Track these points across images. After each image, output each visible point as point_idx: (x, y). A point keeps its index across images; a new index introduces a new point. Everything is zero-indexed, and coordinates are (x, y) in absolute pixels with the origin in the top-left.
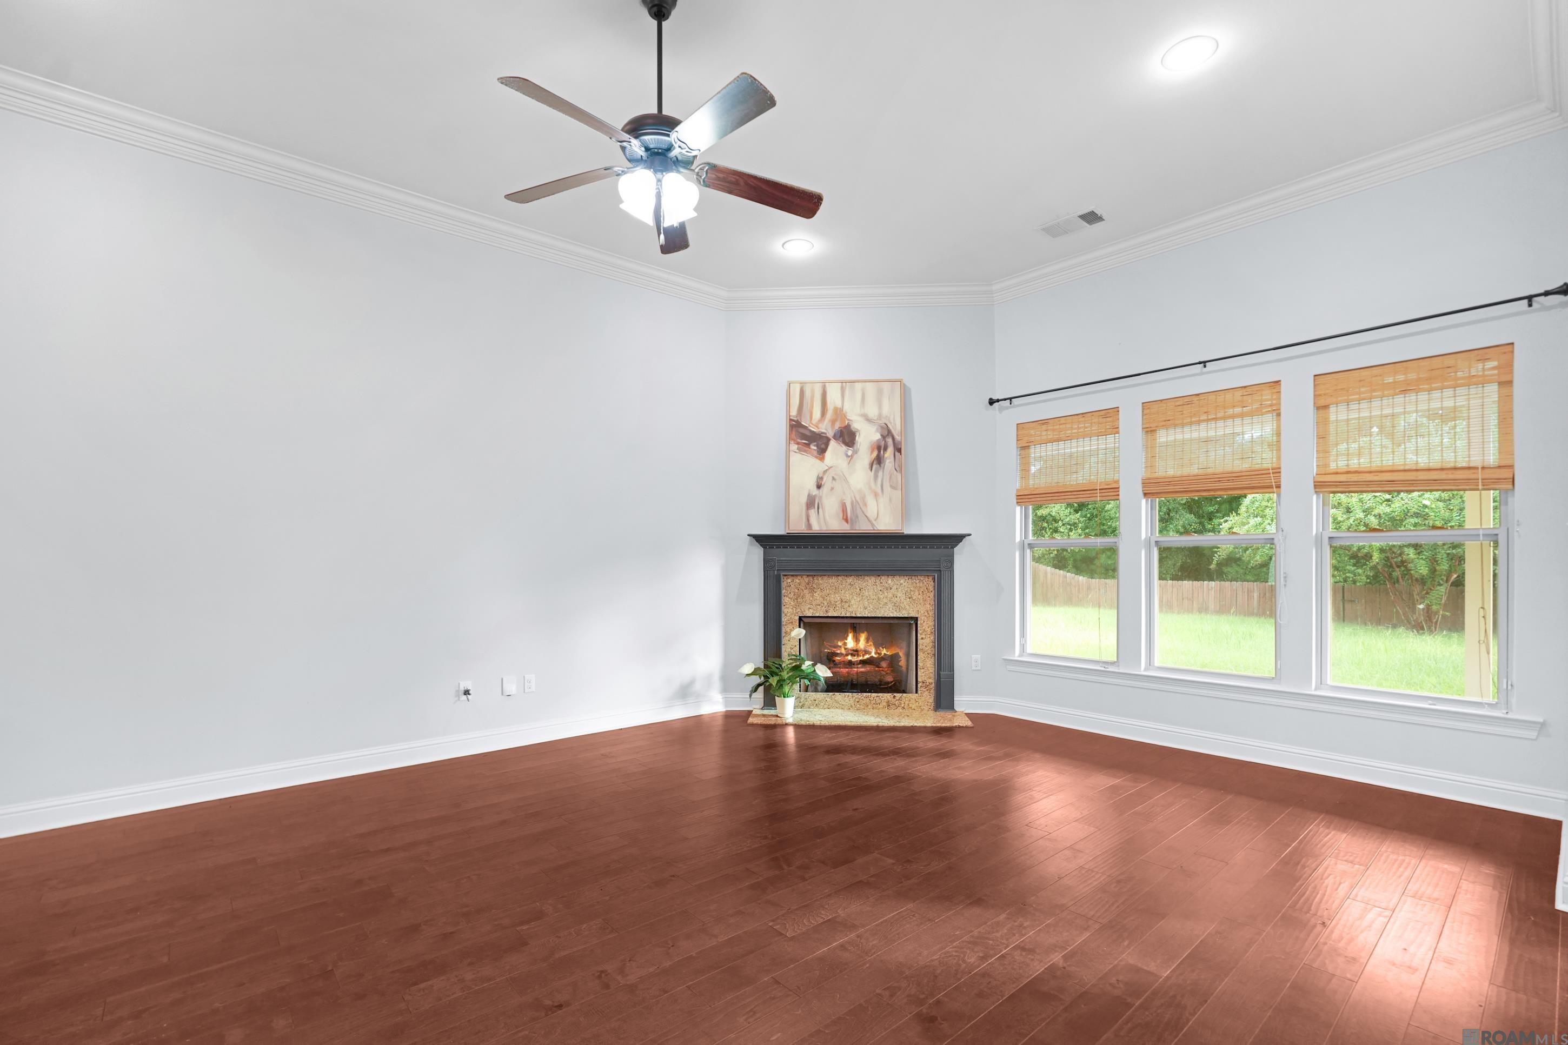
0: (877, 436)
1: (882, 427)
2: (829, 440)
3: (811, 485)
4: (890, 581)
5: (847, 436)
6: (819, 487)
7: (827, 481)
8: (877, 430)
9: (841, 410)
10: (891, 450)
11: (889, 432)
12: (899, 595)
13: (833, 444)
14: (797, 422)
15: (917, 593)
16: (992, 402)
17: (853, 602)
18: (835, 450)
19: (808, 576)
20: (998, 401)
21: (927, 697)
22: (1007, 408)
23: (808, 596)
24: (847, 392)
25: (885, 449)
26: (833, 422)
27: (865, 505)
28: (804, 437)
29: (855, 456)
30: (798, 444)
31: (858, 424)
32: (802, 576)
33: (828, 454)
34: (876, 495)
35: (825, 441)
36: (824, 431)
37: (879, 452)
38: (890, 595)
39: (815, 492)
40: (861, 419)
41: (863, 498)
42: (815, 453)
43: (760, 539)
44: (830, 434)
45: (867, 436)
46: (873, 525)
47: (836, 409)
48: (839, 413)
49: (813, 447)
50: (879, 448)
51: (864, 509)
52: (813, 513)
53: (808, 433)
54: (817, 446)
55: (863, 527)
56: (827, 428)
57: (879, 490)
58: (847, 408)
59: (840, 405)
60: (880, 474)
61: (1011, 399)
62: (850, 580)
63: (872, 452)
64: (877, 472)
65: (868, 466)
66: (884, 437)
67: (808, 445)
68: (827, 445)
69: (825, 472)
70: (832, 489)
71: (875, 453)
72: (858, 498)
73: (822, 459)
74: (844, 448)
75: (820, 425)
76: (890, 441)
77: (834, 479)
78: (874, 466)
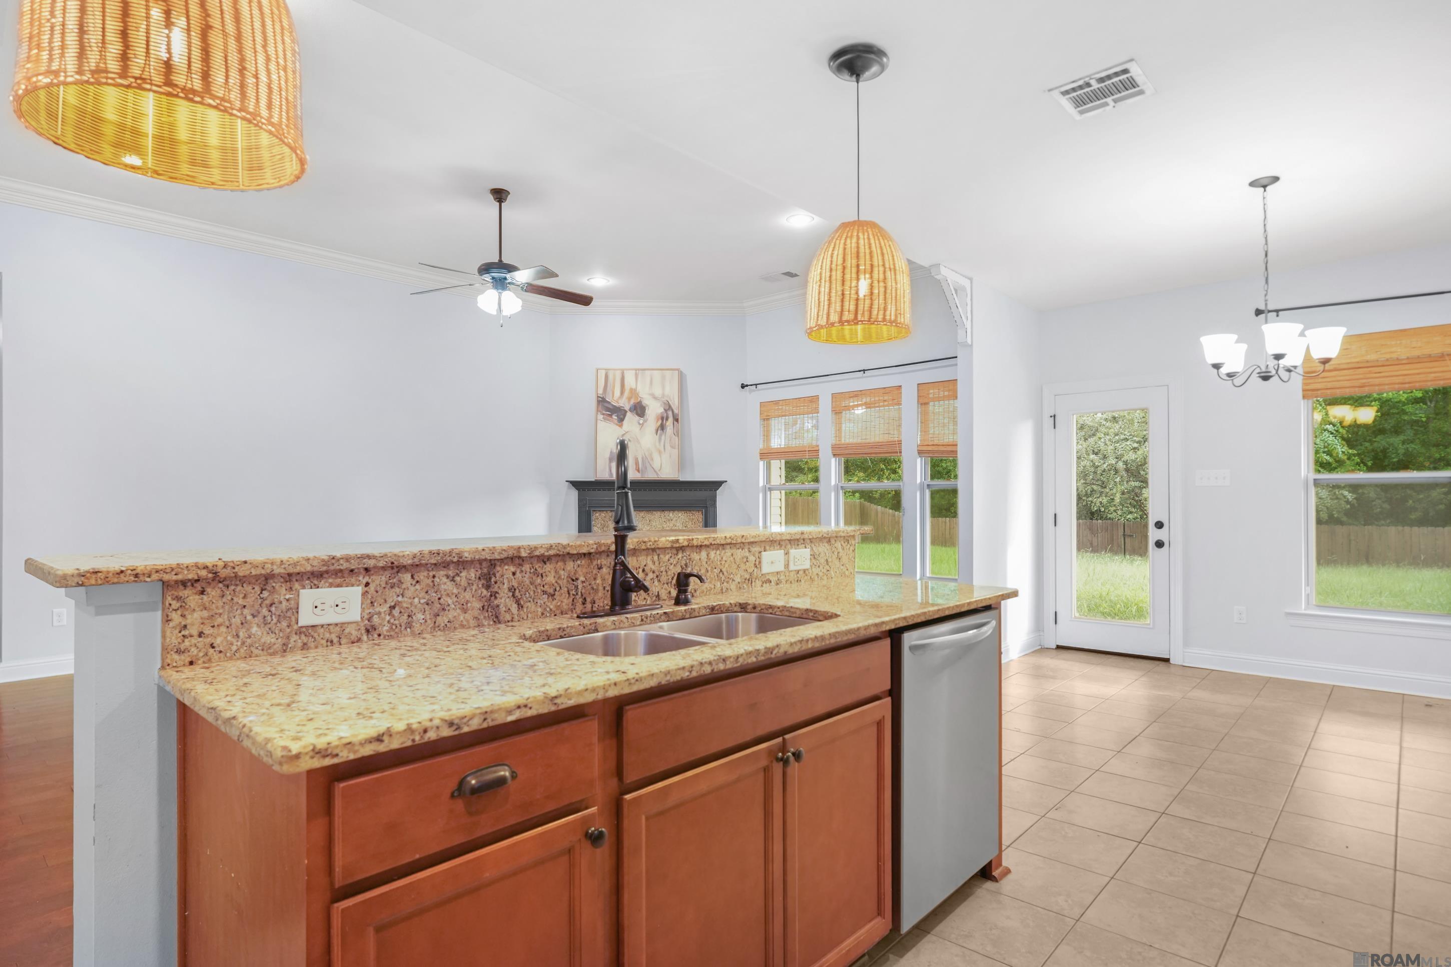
0: (661, 410)
1: (664, 403)
2: (626, 412)
3: (613, 445)
4: (671, 515)
5: (639, 409)
7: (628, 444)
8: (661, 405)
9: (635, 390)
10: (671, 419)
11: (670, 406)
12: (678, 525)
13: (629, 414)
14: (603, 398)
15: (690, 523)
16: (743, 386)
18: (631, 419)
20: (747, 386)
22: (754, 391)
24: (639, 377)
25: (667, 419)
26: (629, 399)
27: (652, 459)
28: (608, 409)
29: (645, 424)
30: (603, 414)
31: (647, 401)
32: (607, 511)
33: (625, 422)
34: (660, 452)
35: (623, 412)
36: (622, 405)
37: (663, 421)
38: (671, 525)
40: (650, 397)
41: (651, 455)
42: (616, 421)
43: (576, 484)
44: (627, 408)
45: (654, 409)
46: (657, 474)
47: (631, 390)
48: (633, 392)
49: (614, 417)
50: (662, 418)
51: (651, 462)
52: (614, 465)
53: (610, 406)
54: (617, 416)
55: (650, 476)
56: (625, 404)
57: (663, 450)
58: (640, 388)
59: (634, 387)
60: (663, 437)
61: (757, 384)
62: (642, 514)
63: (657, 421)
64: (661, 435)
65: (654, 431)
66: (666, 410)
67: (610, 416)
68: (625, 416)
69: (625, 433)
71: (660, 422)
72: (647, 454)
73: (621, 426)
74: (637, 418)
75: (620, 401)
76: (670, 413)
77: (629, 441)
78: (659, 432)
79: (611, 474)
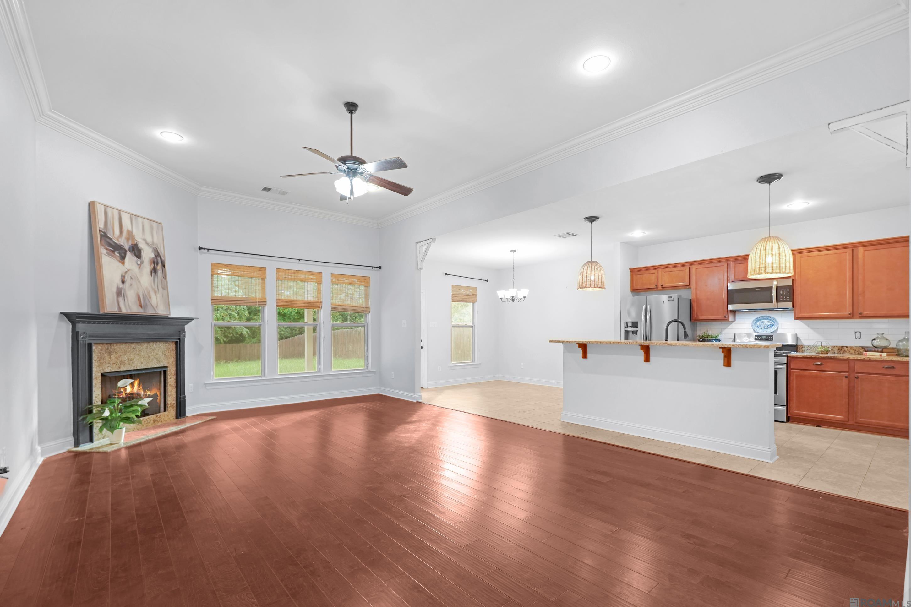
0: (153, 255)
1: (154, 250)
2: (126, 251)
3: (118, 280)
4: (154, 346)
5: (136, 251)
6: (123, 282)
7: (127, 278)
8: (152, 251)
9: (132, 232)
10: (160, 264)
11: (158, 253)
12: (159, 353)
13: (128, 254)
14: (104, 233)
15: (168, 352)
16: (200, 248)
17: (135, 360)
18: (130, 258)
19: (107, 344)
20: (203, 249)
21: (172, 411)
22: (205, 252)
23: (107, 358)
24: (134, 222)
25: (157, 264)
26: (128, 239)
27: (150, 297)
28: (110, 245)
29: (142, 265)
30: (107, 249)
31: (142, 245)
33: (127, 260)
34: (155, 292)
35: (124, 251)
36: (122, 244)
37: (155, 265)
38: (155, 354)
39: (121, 286)
40: (143, 242)
41: (149, 293)
42: (119, 258)
44: (127, 247)
45: (148, 254)
46: (155, 310)
47: (128, 231)
48: (130, 233)
49: (117, 254)
50: (154, 263)
51: (150, 300)
52: (121, 299)
53: (113, 244)
54: (119, 253)
55: (150, 312)
56: (123, 242)
57: (157, 290)
58: (135, 232)
59: (130, 229)
60: (156, 279)
61: (208, 249)
62: (133, 345)
63: (151, 264)
64: (154, 277)
65: (149, 273)
66: (156, 256)
67: (113, 252)
68: (125, 254)
69: (126, 272)
70: (131, 285)
71: (153, 266)
72: (146, 292)
73: (123, 263)
74: (136, 259)
75: (120, 240)
76: (159, 259)
77: (131, 278)
78: (153, 274)
79: (120, 308)
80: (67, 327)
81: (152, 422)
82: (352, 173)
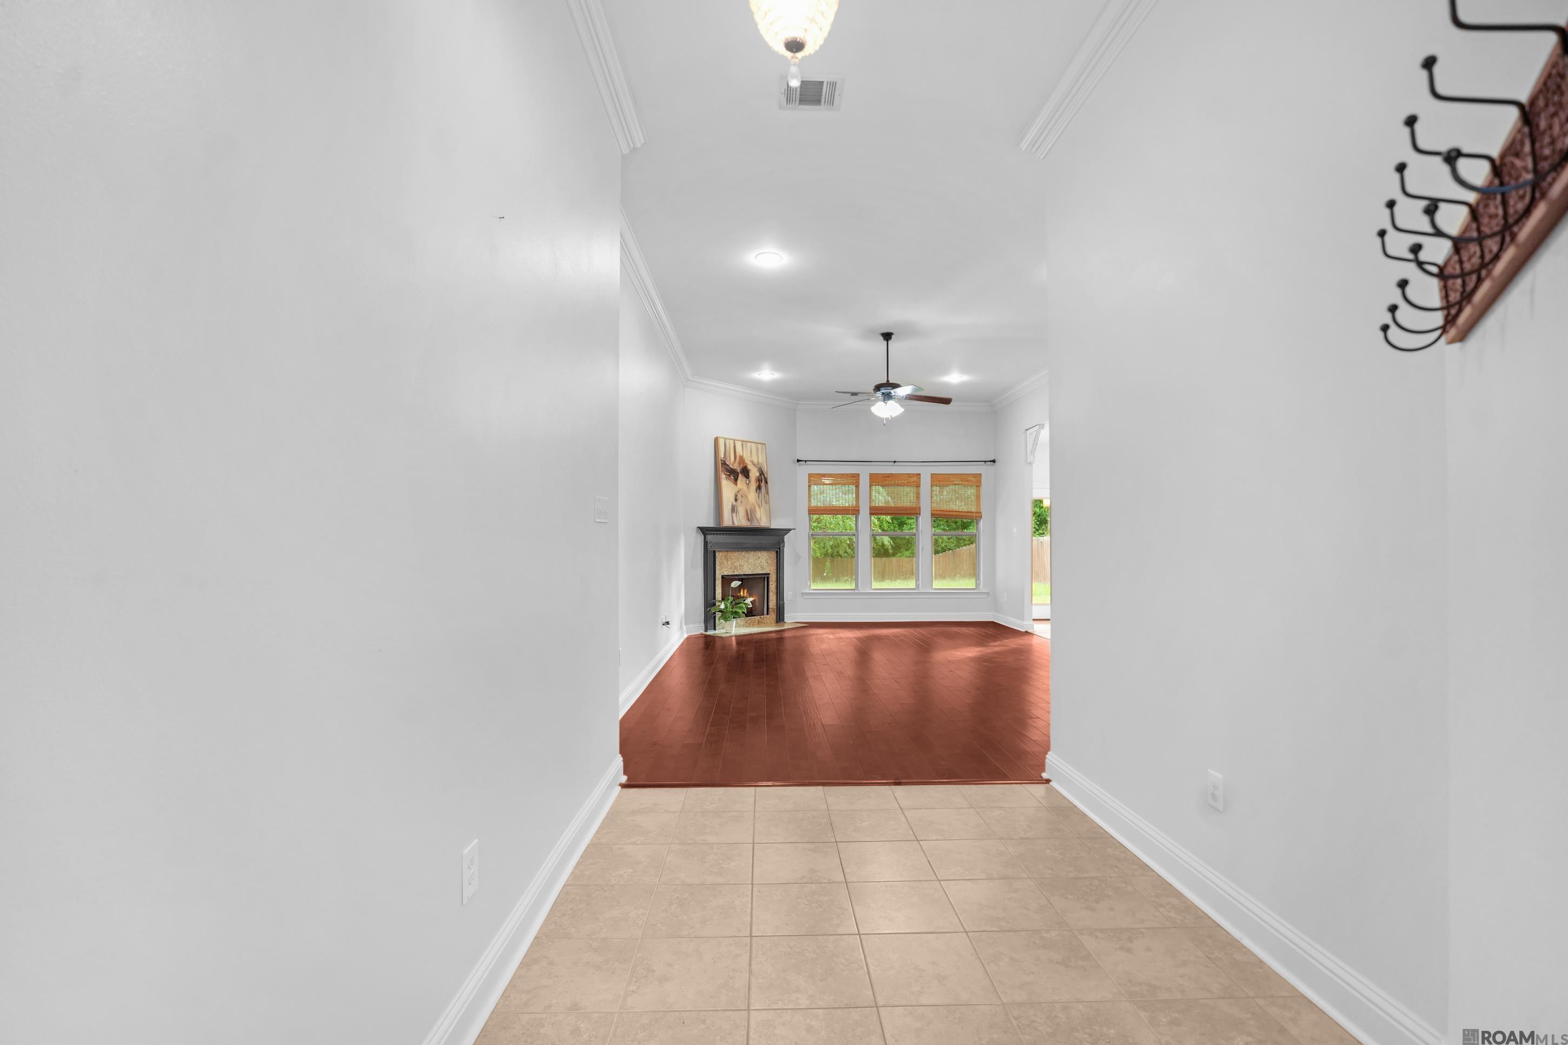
0: (758, 474)
2: (738, 474)
3: (733, 499)
4: (759, 554)
5: (746, 472)
6: (736, 500)
7: (739, 497)
9: (743, 457)
11: (762, 472)
12: (763, 561)
13: (740, 475)
14: (724, 461)
15: (771, 561)
16: (798, 461)
17: (745, 566)
18: (741, 478)
19: (726, 551)
20: (801, 461)
21: (773, 616)
22: (803, 465)
23: (725, 563)
24: (744, 445)
25: (761, 482)
28: (728, 471)
30: (725, 474)
31: (750, 467)
32: (723, 551)
34: (759, 507)
35: (737, 474)
36: (736, 468)
38: (760, 562)
39: (734, 503)
40: (751, 464)
41: (755, 507)
42: (733, 481)
43: (702, 530)
45: (754, 473)
48: (741, 458)
50: (759, 480)
52: (734, 515)
53: (729, 469)
55: (755, 524)
56: (737, 467)
57: (760, 504)
61: (805, 461)
62: (743, 553)
63: (756, 483)
64: (759, 494)
65: (755, 490)
69: (738, 492)
70: (742, 502)
71: (758, 484)
74: (745, 479)
77: (742, 496)
78: (758, 491)
79: (733, 522)
80: (701, 538)
81: (757, 622)
82: (888, 397)
